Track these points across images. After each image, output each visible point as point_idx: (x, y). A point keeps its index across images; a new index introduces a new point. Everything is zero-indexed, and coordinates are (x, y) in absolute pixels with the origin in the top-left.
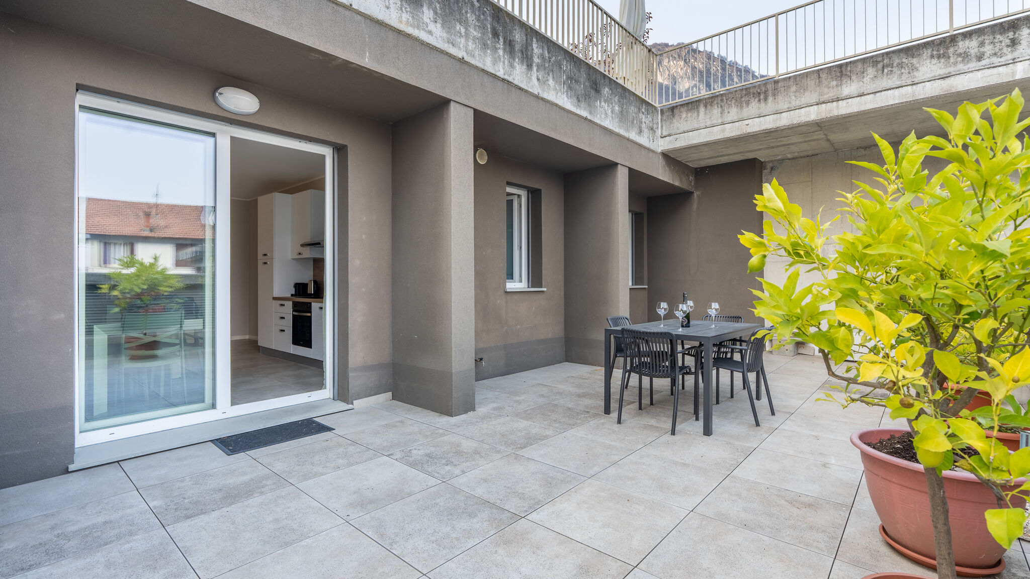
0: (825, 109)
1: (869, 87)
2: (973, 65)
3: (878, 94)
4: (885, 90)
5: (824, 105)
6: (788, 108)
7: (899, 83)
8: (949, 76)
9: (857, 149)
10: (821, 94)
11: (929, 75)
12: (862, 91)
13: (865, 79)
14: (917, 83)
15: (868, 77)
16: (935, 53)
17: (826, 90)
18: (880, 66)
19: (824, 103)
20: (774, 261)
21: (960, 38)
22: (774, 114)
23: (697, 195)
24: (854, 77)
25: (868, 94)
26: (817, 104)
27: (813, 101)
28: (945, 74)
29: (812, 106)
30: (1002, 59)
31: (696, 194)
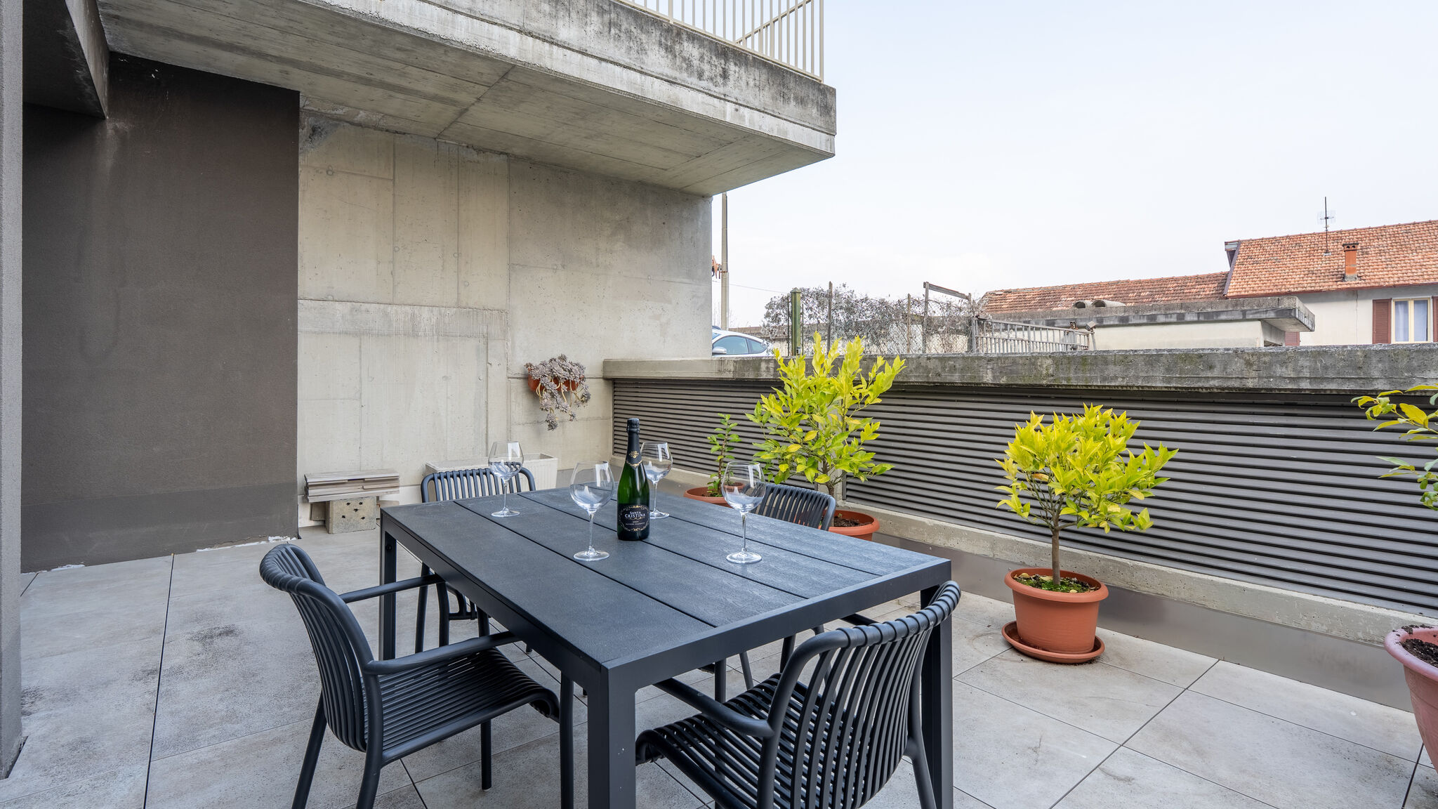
0: (533, 47)
1: (592, 45)
2: (693, 81)
3: (604, 64)
4: (611, 62)
5: (530, 39)
6: (470, 10)
7: (625, 60)
8: (675, 83)
9: (467, 147)
10: (526, 15)
11: (656, 70)
12: (585, 45)
13: (588, 29)
14: (646, 74)
15: (592, 27)
16: (663, 41)
17: (534, 14)
18: (606, 17)
19: (530, 34)
20: (317, 330)
21: (684, 36)
22: (440, 6)
23: (116, 130)
24: (573, 15)
25: (592, 56)
26: (520, 32)
27: (514, 20)
28: (671, 77)
29: (511, 29)
30: (717, 89)
31: (112, 127)
